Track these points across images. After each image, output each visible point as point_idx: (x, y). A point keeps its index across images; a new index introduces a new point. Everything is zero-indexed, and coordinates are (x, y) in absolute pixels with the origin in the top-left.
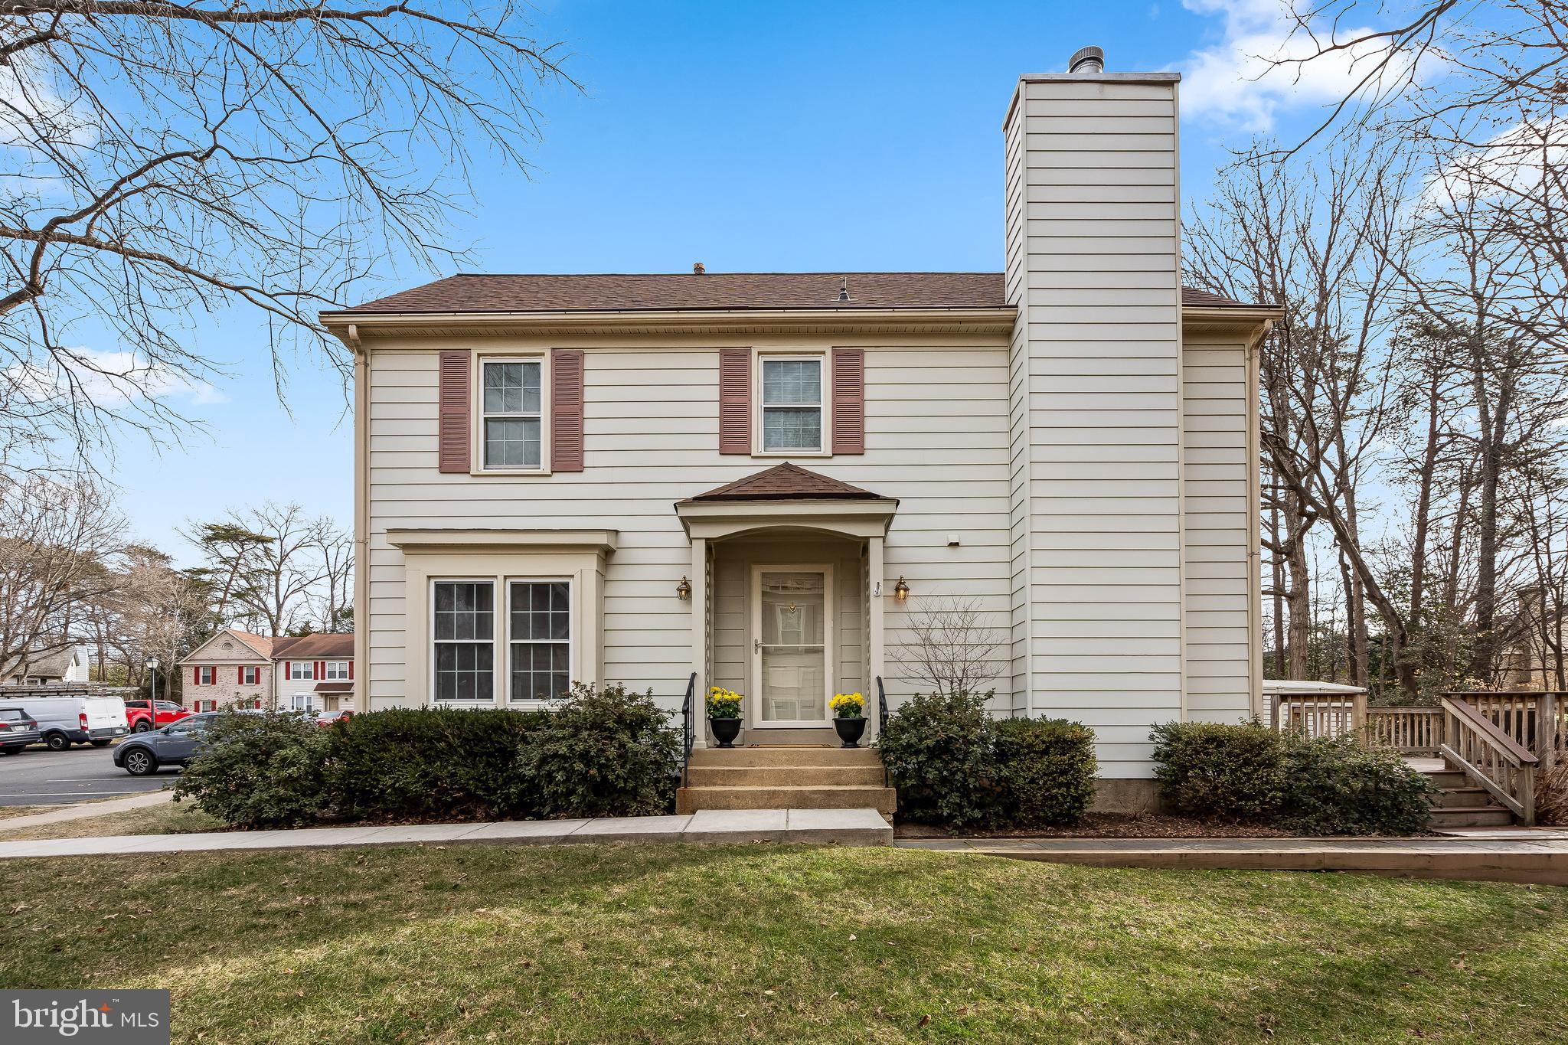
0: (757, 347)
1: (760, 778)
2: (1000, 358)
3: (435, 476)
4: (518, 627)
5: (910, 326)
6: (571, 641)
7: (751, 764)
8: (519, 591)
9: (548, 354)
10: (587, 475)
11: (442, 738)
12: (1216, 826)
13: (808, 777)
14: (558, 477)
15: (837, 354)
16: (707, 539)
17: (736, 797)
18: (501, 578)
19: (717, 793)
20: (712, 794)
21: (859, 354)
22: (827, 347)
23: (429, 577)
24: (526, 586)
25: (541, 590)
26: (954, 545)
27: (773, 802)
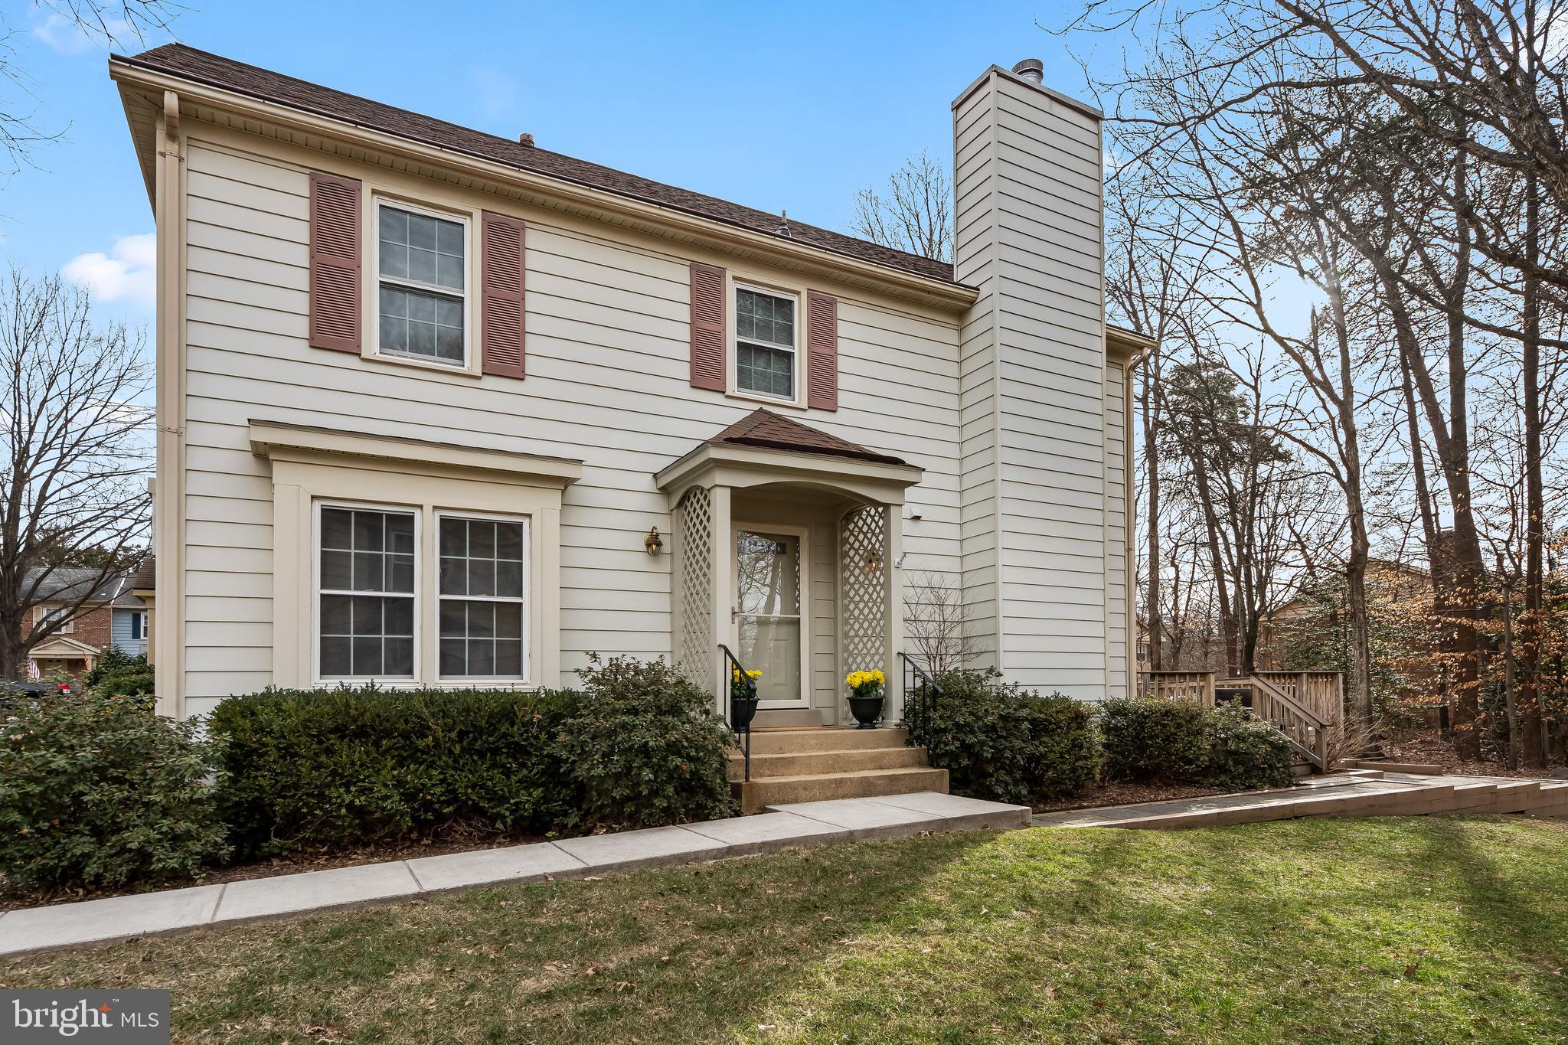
0: (732, 271)
1: (808, 765)
2: (951, 336)
3: (302, 350)
4: (450, 578)
5: (884, 285)
6: (525, 600)
7: (781, 750)
8: (452, 530)
9: (478, 216)
10: (528, 386)
11: (423, 730)
12: (1160, 788)
13: (854, 762)
14: (489, 382)
15: (813, 298)
16: (732, 488)
17: (805, 789)
18: (428, 509)
19: (785, 784)
20: (782, 787)
21: (832, 304)
22: (802, 287)
23: (313, 497)
24: (461, 523)
25: (482, 528)
26: (917, 518)
27: (840, 792)
